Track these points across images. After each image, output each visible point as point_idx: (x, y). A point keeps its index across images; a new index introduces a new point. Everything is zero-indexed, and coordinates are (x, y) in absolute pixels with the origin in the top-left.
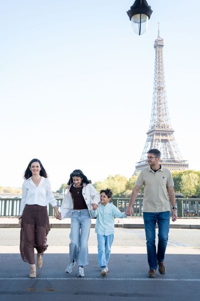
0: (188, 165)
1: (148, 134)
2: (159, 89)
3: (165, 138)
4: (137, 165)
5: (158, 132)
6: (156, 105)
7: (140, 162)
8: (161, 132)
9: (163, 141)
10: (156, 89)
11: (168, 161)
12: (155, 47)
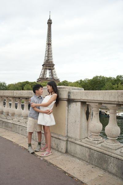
0: (60, 81)
1: (43, 65)
2: (49, 44)
3: (50, 68)
4: (37, 80)
5: (46, 65)
6: (47, 52)
7: (38, 79)
8: (48, 65)
9: (49, 69)
10: (47, 44)
11: (51, 79)
12: (48, 23)
